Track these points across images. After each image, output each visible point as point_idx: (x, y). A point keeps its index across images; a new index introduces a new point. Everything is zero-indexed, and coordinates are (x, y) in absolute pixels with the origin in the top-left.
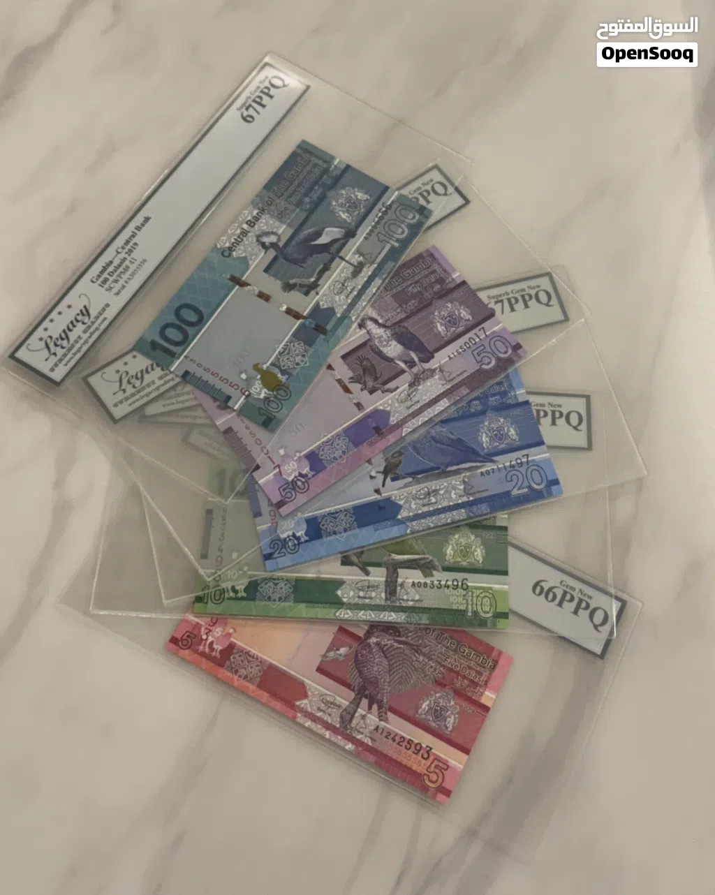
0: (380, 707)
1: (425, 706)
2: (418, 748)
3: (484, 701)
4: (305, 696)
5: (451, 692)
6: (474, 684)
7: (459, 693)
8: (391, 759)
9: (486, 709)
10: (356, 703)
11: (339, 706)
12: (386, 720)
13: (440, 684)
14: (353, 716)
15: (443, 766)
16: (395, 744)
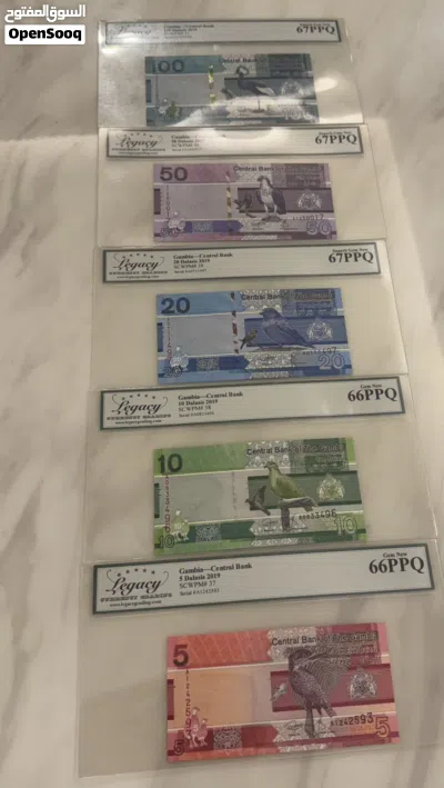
0: (326, 708)
1: (352, 688)
2: (363, 719)
3: (384, 662)
4: (276, 733)
5: (362, 669)
6: (372, 655)
7: (367, 667)
8: (351, 737)
9: (388, 666)
10: (310, 716)
11: (301, 725)
12: (335, 714)
13: (352, 668)
14: (313, 726)
15: (384, 719)
16: (349, 726)
